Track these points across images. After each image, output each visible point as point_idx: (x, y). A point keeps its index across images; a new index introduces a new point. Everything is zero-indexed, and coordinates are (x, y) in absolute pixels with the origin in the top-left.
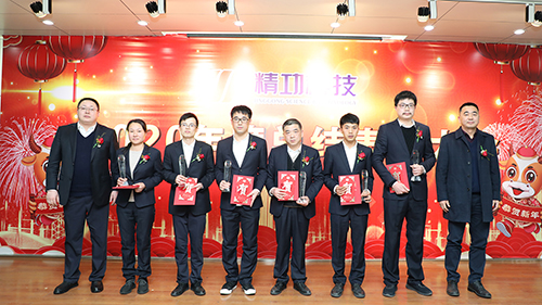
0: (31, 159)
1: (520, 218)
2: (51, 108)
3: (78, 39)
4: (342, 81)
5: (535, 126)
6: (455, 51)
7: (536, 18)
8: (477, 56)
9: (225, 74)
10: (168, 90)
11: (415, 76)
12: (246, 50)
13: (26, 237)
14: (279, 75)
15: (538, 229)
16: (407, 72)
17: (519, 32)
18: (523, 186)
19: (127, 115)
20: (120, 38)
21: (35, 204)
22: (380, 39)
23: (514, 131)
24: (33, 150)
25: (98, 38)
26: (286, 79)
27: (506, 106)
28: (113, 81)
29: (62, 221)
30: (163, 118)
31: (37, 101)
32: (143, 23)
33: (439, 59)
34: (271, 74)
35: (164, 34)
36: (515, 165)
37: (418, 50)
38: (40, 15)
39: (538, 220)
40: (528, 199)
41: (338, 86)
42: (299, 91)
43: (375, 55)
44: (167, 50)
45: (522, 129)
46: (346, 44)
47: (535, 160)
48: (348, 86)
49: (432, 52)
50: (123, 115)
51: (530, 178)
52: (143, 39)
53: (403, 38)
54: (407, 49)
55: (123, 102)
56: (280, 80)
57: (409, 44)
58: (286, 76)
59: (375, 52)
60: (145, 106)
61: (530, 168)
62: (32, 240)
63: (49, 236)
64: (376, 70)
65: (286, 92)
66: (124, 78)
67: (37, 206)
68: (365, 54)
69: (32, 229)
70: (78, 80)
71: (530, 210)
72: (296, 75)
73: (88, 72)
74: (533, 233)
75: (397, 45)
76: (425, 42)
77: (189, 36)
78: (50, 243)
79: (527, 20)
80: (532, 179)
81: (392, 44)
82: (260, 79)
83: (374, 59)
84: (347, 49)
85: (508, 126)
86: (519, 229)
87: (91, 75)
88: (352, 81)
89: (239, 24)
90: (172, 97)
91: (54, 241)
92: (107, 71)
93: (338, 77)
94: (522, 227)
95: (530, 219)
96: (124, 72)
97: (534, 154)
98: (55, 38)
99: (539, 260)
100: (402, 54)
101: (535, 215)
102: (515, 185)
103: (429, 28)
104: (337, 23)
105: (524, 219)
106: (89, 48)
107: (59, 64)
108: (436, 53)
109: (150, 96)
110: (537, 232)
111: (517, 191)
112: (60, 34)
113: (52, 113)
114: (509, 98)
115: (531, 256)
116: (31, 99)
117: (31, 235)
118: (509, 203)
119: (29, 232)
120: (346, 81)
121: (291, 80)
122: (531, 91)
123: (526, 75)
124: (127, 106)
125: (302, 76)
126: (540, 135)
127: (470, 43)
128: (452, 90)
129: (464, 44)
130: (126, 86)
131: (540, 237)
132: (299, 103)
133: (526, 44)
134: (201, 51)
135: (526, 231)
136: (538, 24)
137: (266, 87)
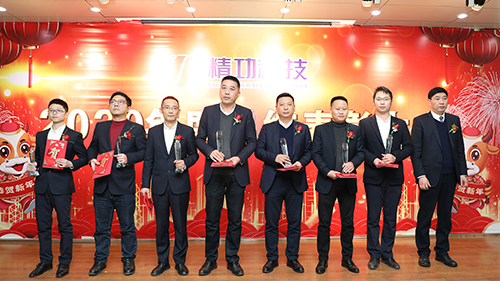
1: (465, 195)
2: (7, 94)
3: (32, 25)
4: (293, 65)
5: (479, 106)
6: (404, 35)
7: (475, 3)
8: (424, 40)
9: (181, 59)
10: (123, 75)
11: (365, 61)
12: (200, 35)
14: (232, 60)
15: (483, 204)
16: (356, 56)
17: (462, 16)
19: (83, 100)
20: (75, 25)
22: (330, 24)
23: (459, 111)
25: (53, 24)
26: (239, 63)
27: (452, 87)
28: (69, 66)
29: (19, 205)
32: (96, 10)
33: (387, 43)
34: (224, 59)
35: (119, 20)
37: (367, 34)
39: (483, 196)
40: (473, 176)
41: (290, 69)
42: (252, 75)
43: (325, 40)
44: (123, 36)
45: (467, 109)
46: (297, 29)
47: (479, 139)
48: (300, 70)
49: (380, 36)
50: (79, 100)
51: (475, 157)
52: (98, 25)
53: (352, 22)
54: (356, 33)
55: (78, 87)
56: (233, 65)
57: (359, 29)
58: (239, 61)
59: (325, 37)
60: (101, 91)
61: (475, 146)
63: (6, 220)
64: (326, 54)
65: (240, 76)
66: (80, 64)
68: (315, 38)
70: (33, 66)
71: (476, 187)
72: (249, 60)
73: (43, 58)
74: (478, 209)
75: (346, 30)
76: (373, 27)
77: (143, 22)
78: (7, 226)
79: (467, 4)
80: (477, 157)
81: (341, 29)
82: (213, 64)
83: (324, 43)
84: (297, 33)
85: (453, 107)
86: (465, 205)
87: (47, 61)
88: (303, 65)
89: (191, 10)
90: (127, 82)
91: (11, 225)
92: (62, 57)
93: (289, 61)
94: (467, 203)
95: (476, 196)
96: (79, 57)
97: (479, 134)
98: (9, 24)
99: (485, 235)
100: (352, 39)
101: (480, 192)
103: (376, 13)
104: (286, 9)
105: (469, 195)
106: (45, 35)
107: (14, 50)
108: (384, 37)
109: (106, 81)
110: (481, 208)
112: (14, 21)
113: (8, 98)
114: (454, 79)
115: (476, 231)
120: (298, 65)
121: (244, 64)
122: (475, 73)
123: (471, 58)
124: (83, 92)
125: (254, 61)
126: (484, 115)
127: (416, 27)
128: (400, 73)
129: (411, 28)
130: (81, 71)
131: (484, 212)
132: (252, 87)
133: (470, 28)
134: (155, 37)
135: (472, 207)
136: (477, 8)
137: (220, 71)
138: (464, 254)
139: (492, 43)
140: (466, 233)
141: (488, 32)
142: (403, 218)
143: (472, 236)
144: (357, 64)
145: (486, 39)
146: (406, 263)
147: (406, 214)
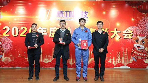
1: (140, 56)
5: (145, 27)
6: (120, 4)
8: (127, 5)
9: (48, 11)
10: (30, 16)
11: (107, 12)
14: (64, 11)
16: (104, 10)
18: (141, 46)
19: (17, 23)
23: (138, 28)
27: (135, 21)
28: (13, 13)
30: (28, 25)
33: (114, 6)
34: (62, 11)
36: (138, 39)
37: (108, 3)
39: (146, 56)
40: (142, 50)
41: (82, 15)
42: (70, 16)
43: (94, 5)
44: (30, 4)
45: (141, 28)
46: (85, 2)
47: (145, 38)
48: (85, 15)
49: (111, 4)
50: (16, 23)
51: (143, 43)
54: (104, 3)
55: (15, 19)
56: (64, 13)
58: (66, 12)
59: (94, 4)
60: (22, 21)
61: (143, 40)
65: (66, 17)
66: (16, 12)
68: (90, 5)
71: (143, 53)
72: (69, 12)
74: (144, 60)
75: (101, 2)
76: (110, 1)
80: (144, 43)
81: (99, 2)
82: (58, 13)
84: (85, 3)
85: (136, 27)
86: (139, 59)
87: (5, 11)
88: (87, 13)
90: (31, 18)
92: (10, 10)
93: (82, 12)
94: (140, 58)
95: (143, 56)
96: (15, 10)
97: (144, 36)
99: (147, 69)
100: (103, 5)
101: (145, 55)
102: (138, 45)
105: (141, 56)
106: (5, 3)
108: (113, 4)
109: (24, 18)
110: (145, 60)
111: (139, 47)
114: (136, 18)
115: (143, 68)
118: (136, 51)
120: (85, 13)
122: (144, 16)
123: (142, 11)
124: (16, 21)
125: (71, 12)
126: (146, 30)
127: (124, 1)
128: (118, 16)
129: (122, 1)
130: (17, 15)
132: (70, 20)
133: (142, 1)
134: (40, 4)
135: (142, 60)
137: (60, 15)
140: (140, 68)
142: (119, 62)
143: (142, 69)
144: (104, 13)
146: (119, 77)
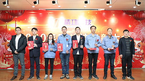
0: (4, 43)
1: (136, 57)
2: (9, 30)
3: (16, 11)
4: (87, 21)
5: (140, 32)
6: (119, 13)
7: (138, 4)
8: (124, 14)
9: (56, 20)
10: (41, 24)
11: (108, 20)
12: (62, 13)
13: (3, 64)
15: (142, 60)
16: (105, 19)
17: (135, 7)
18: (137, 48)
20: (28, 11)
21: (5, 55)
22: (98, 10)
23: (135, 34)
24: (5, 41)
25: (22, 11)
26: (73, 21)
27: (132, 27)
28: (26, 22)
29: (12, 60)
30: (39, 32)
31: (5, 28)
32: (34, 7)
33: (114, 15)
34: (68, 20)
35: (40, 9)
36: (135, 43)
37: (108, 13)
38: (5, 5)
39: (142, 57)
40: (139, 52)
41: (86, 22)
42: (76, 24)
43: (96, 14)
44: (41, 14)
45: (137, 33)
47: (140, 41)
48: (89, 22)
50: (29, 31)
52: (34, 11)
53: (104, 9)
54: (105, 12)
55: (29, 28)
56: (71, 21)
58: (73, 20)
59: (96, 13)
61: (139, 43)
62: (4, 65)
63: (9, 64)
64: (97, 18)
65: (73, 24)
66: (29, 21)
67: (5, 56)
68: (93, 14)
69: (4, 62)
70: (16, 22)
71: (139, 55)
72: (75, 20)
73: (19, 20)
74: (140, 61)
75: (102, 11)
76: (110, 10)
77: (46, 10)
78: (9, 66)
79: (136, 4)
80: (140, 47)
81: (101, 11)
82: (65, 21)
83: (96, 15)
84: (89, 12)
85: (133, 32)
87: (20, 21)
88: (90, 21)
89: (59, 6)
90: (42, 26)
91: (10, 65)
92: (24, 19)
93: (86, 20)
94: (137, 59)
95: (140, 57)
96: (29, 20)
97: (140, 40)
98: (10, 11)
99: (142, 68)
100: (104, 14)
103: (110, 7)
104: (85, 6)
105: (138, 57)
106: (20, 14)
107: (11, 18)
108: (113, 13)
109: (36, 26)
110: (141, 61)
112: (11, 10)
113: (10, 31)
114: (133, 25)
115: (140, 67)
116: (4, 27)
117: (4, 64)
119: (3, 63)
120: (89, 21)
121: (74, 21)
122: (139, 23)
123: (137, 19)
125: (77, 20)
126: (141, 35)
127: (122, 10)
128: (117, 23)
129: (120, 11)
130: (29, 23)
131: (142, 62)
133: (137, 10)
134: (49, 14)
135: (139, 60)
136: (139, 5)
137: (67, 23)
138: (136, 74)
139: (143, 14)
140: (137, 68)
141: (142, 12)
142: (119, 63)
143: (139, 69)
144: (105, 21)
145: (142, 14)
146: (120, 76)
147: (120, 63)
